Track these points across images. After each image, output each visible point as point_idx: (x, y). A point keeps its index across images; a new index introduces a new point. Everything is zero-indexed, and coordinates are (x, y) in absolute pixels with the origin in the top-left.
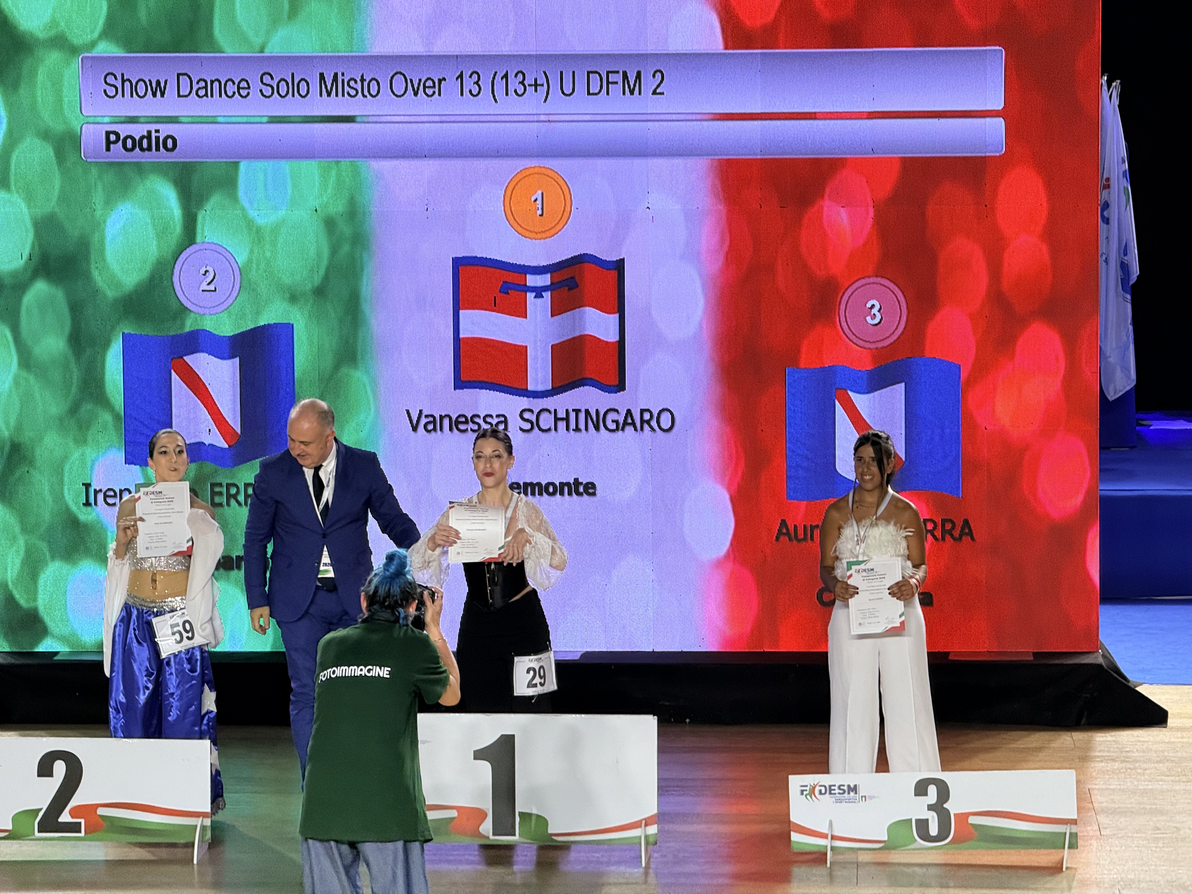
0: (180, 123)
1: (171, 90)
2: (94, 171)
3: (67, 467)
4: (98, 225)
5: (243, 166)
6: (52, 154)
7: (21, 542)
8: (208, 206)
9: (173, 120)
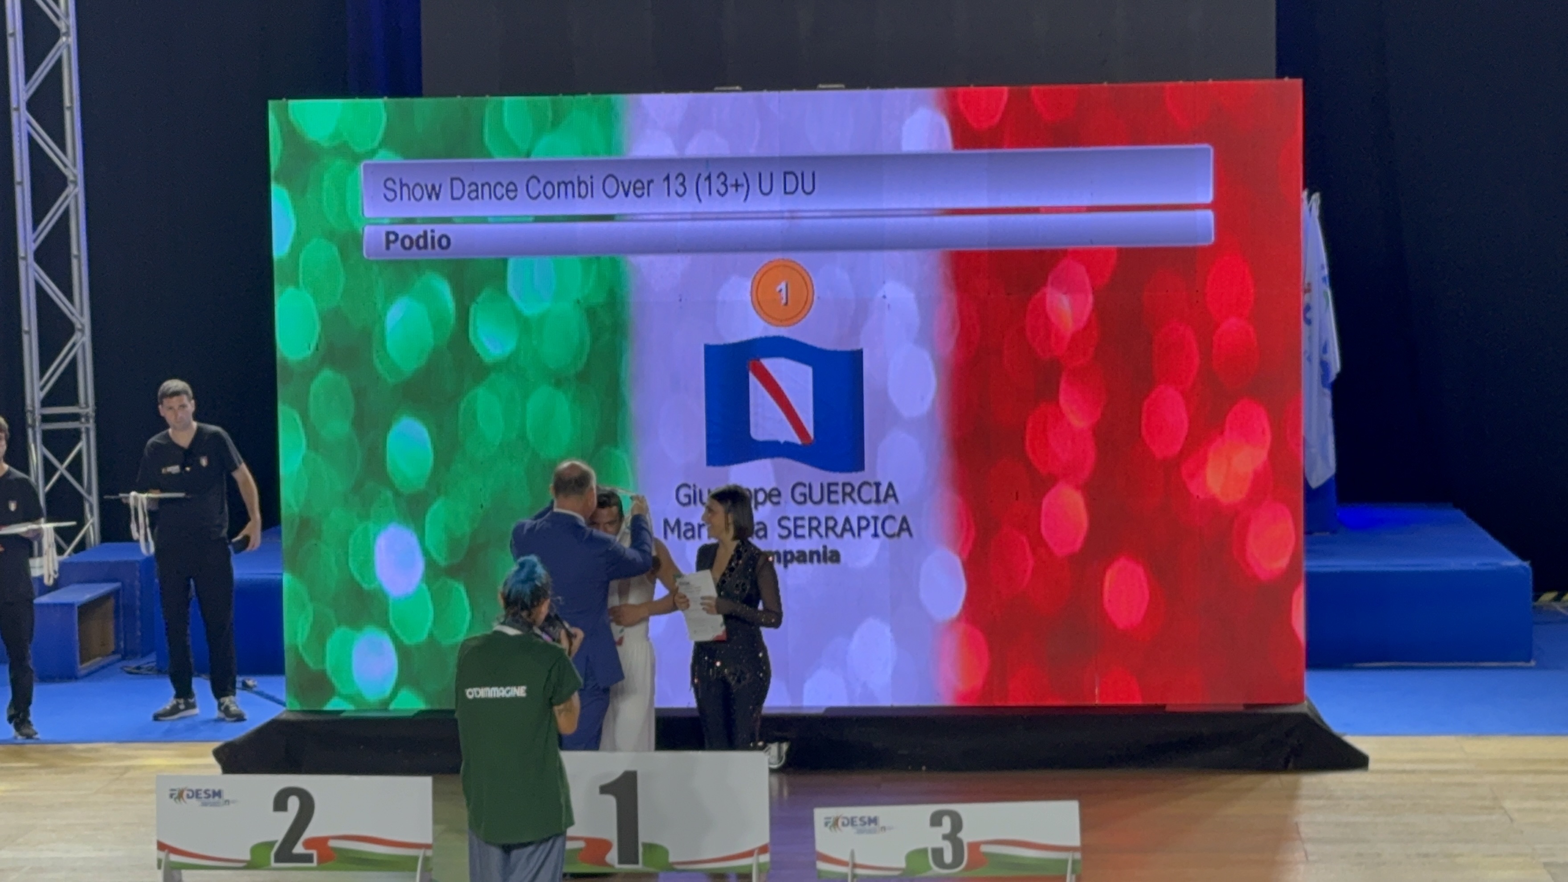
0: (454, 223)
1: (445, 193)
2: (375, 268)
3: (351, 541)
4: (380, 317)
5: (512, 263)
6: (337, 254)
7: (310, 608)
8: (479, 299)
9: (448, 220)
